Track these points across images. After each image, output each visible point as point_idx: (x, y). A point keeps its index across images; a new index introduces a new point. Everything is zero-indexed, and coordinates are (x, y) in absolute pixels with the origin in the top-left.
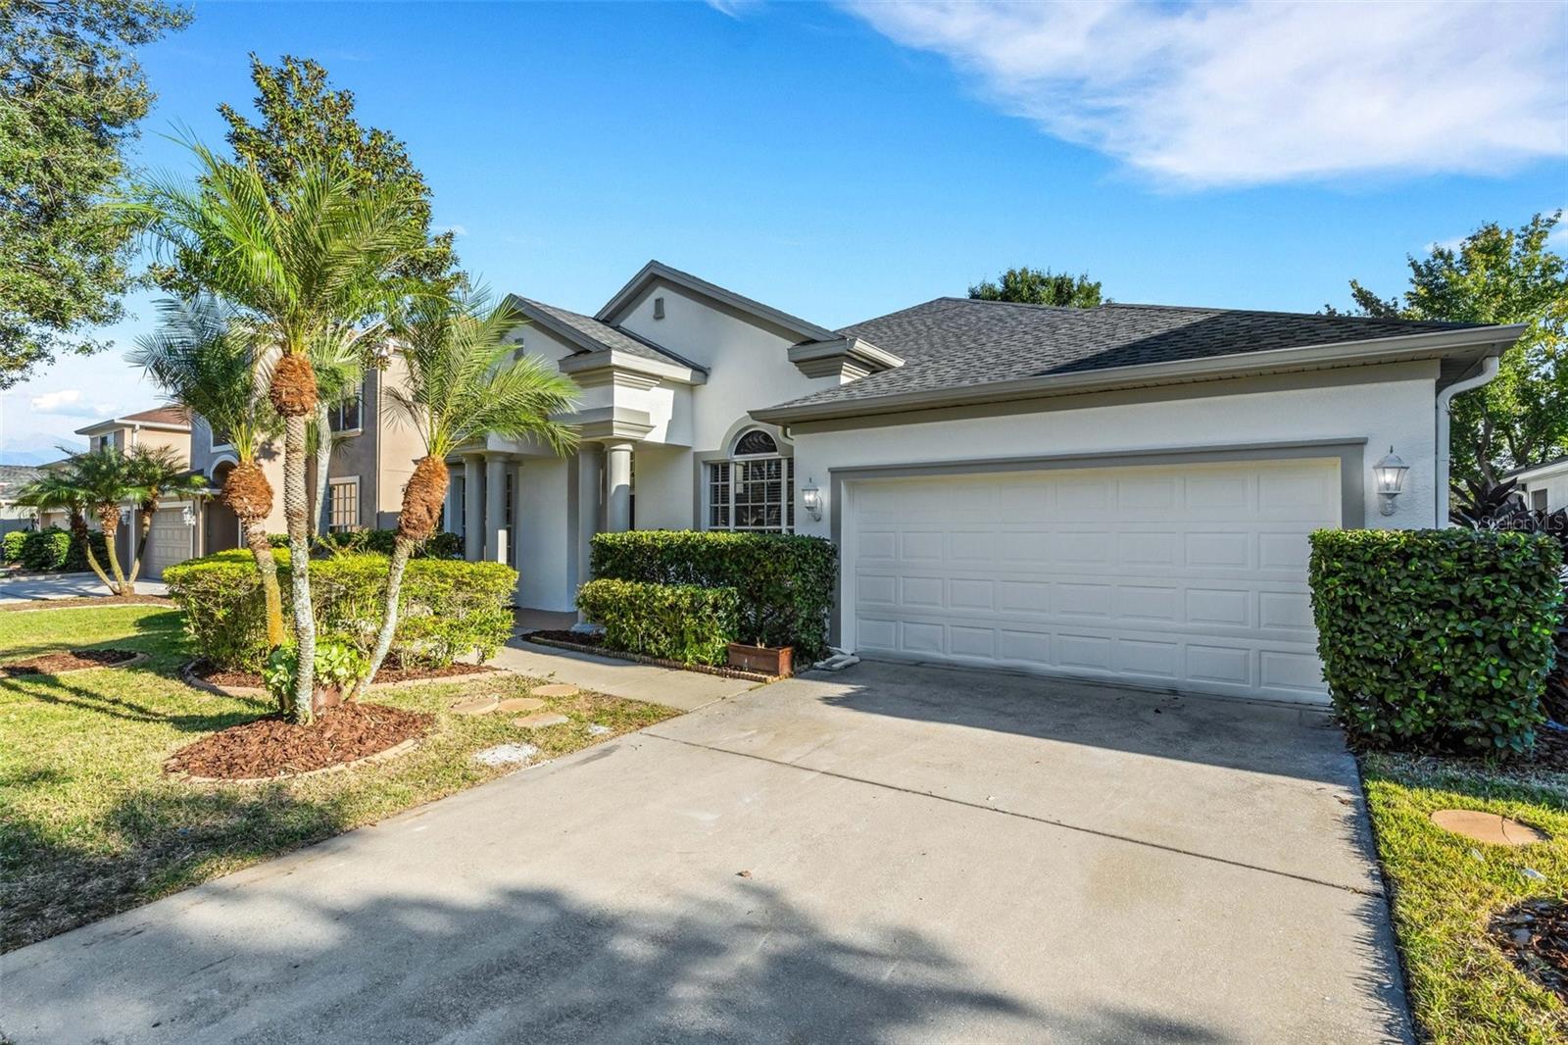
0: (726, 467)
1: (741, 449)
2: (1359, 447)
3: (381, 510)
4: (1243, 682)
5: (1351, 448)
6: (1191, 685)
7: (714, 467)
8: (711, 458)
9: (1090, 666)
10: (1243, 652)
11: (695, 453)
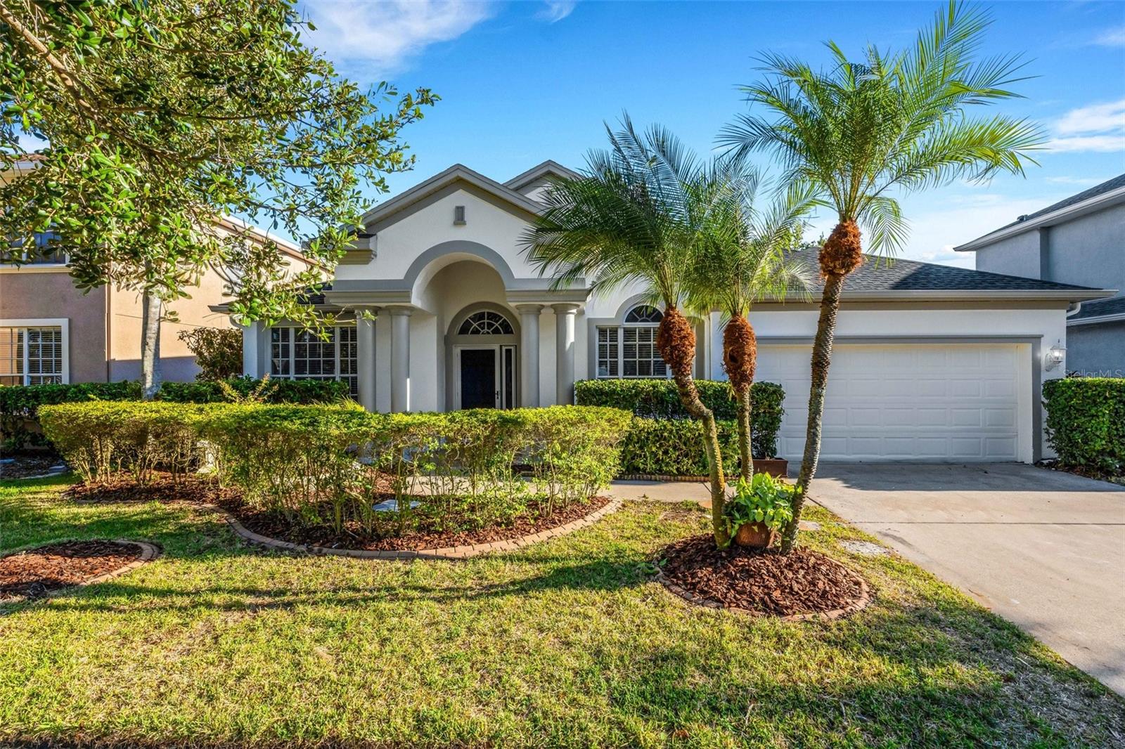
0: (614, 331)
1: (631, 318)
2: (1037, 340)
3: (112, 358)
4: (978, 454)
5: (1035, 340)
6: (954, 459)
7: (602, 332)
8: (601, 324)
9: (901, 454)
10: (978, 440)
11: (589, 319)
